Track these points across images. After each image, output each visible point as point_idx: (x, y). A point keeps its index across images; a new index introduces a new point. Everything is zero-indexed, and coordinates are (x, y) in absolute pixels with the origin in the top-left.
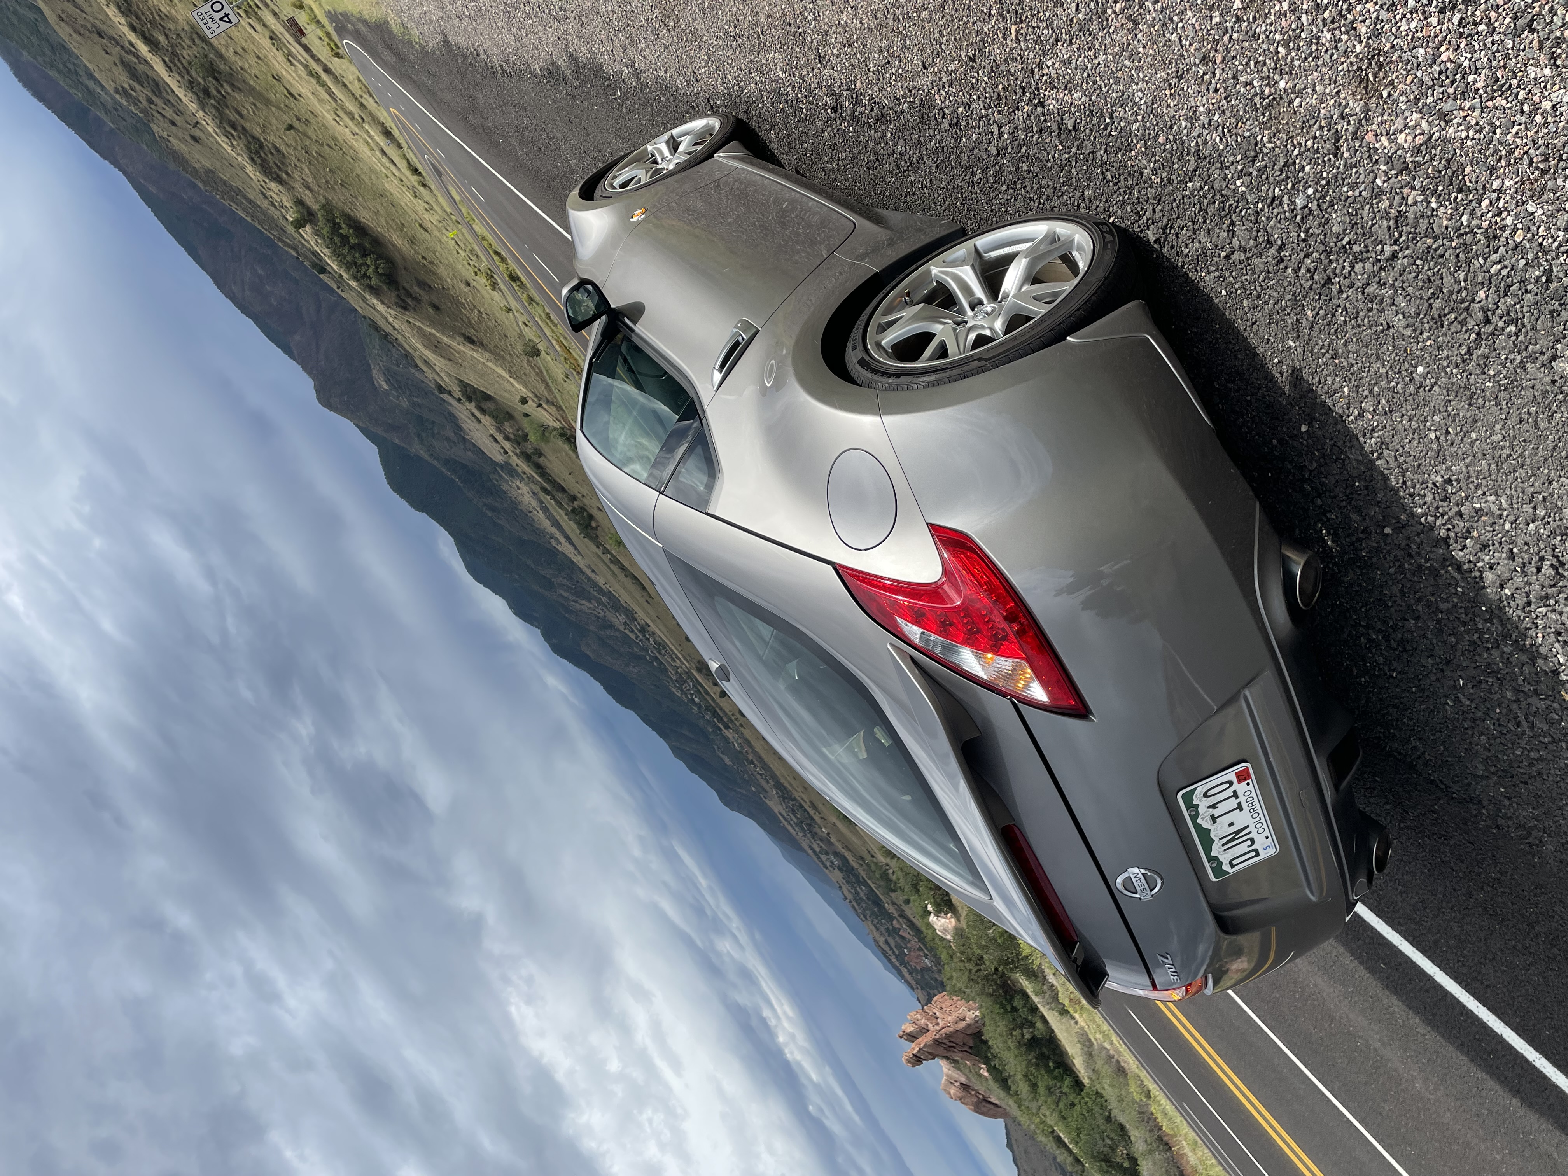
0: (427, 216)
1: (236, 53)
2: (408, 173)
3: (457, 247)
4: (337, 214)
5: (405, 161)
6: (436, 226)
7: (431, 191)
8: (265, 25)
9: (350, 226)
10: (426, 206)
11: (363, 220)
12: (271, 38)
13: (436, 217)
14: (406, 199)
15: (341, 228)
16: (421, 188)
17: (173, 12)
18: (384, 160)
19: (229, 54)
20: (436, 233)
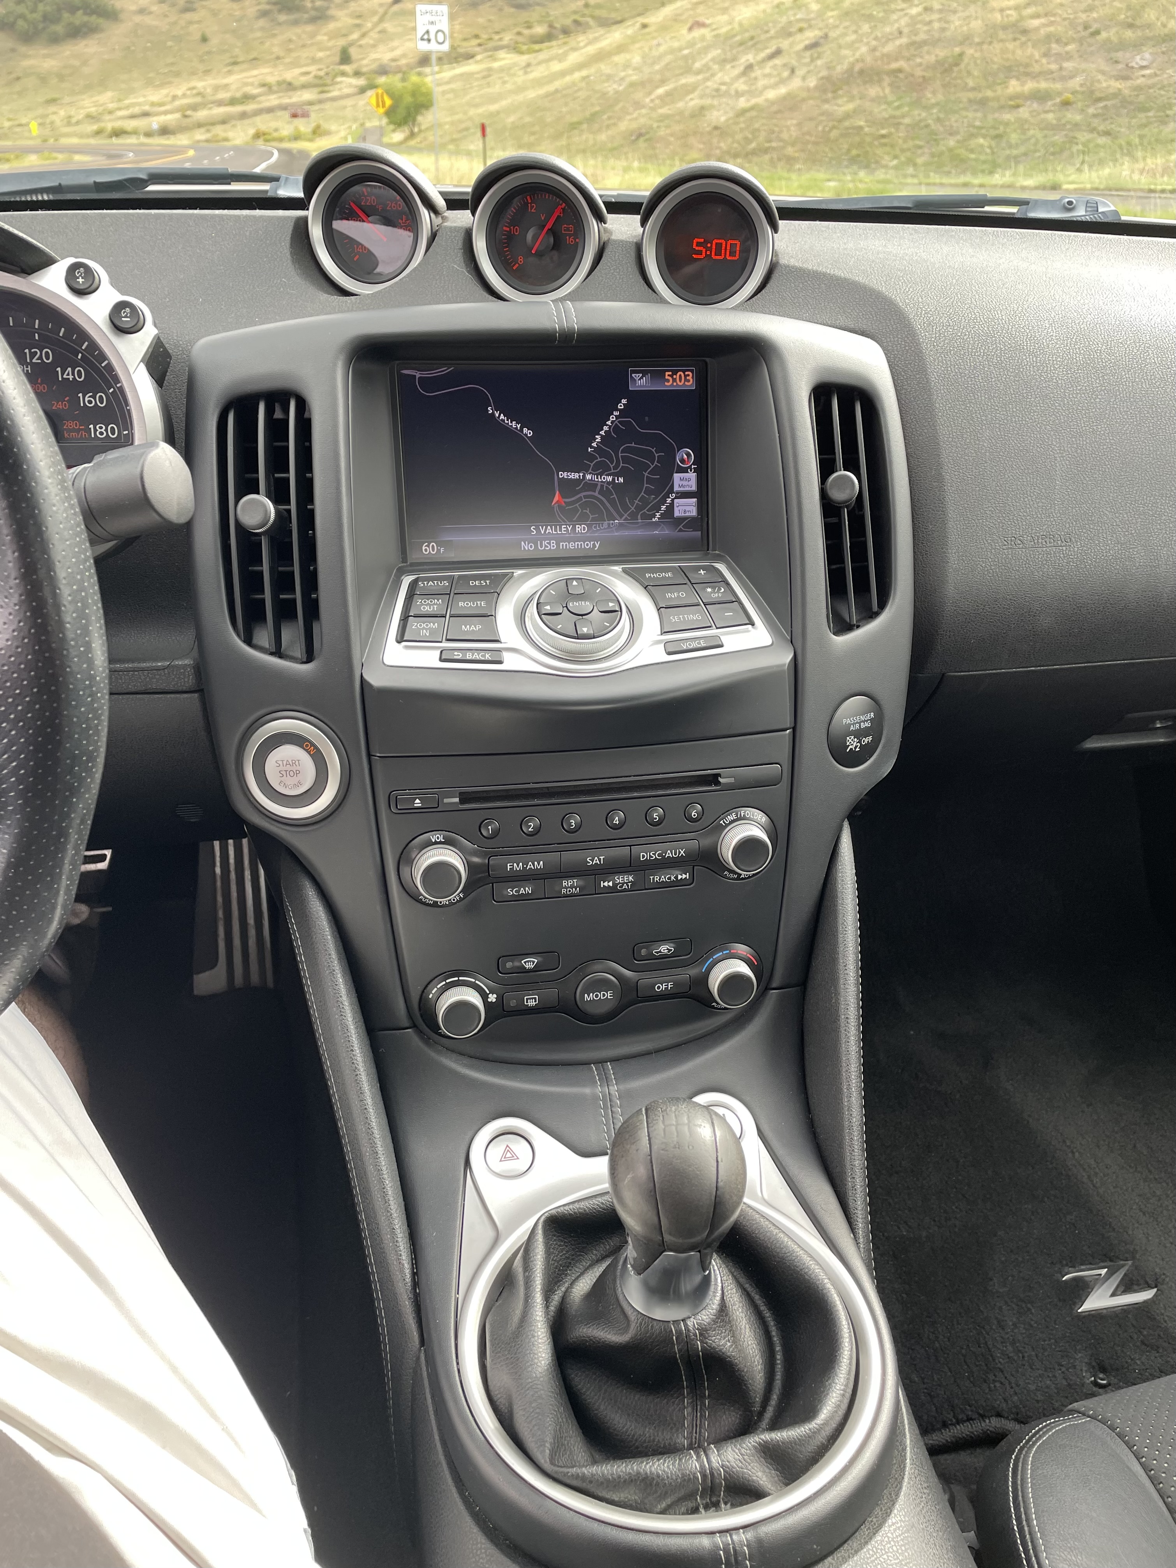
0: (62, 113)
1: (290, 40)
2: (118, 124)
3: (17, 123)
4: (101, 20)
5: (129, 129)
6: (47, 115)
7: (88, 136)
8: (304, 86)
9: (85, 24)
10: (74, 120)
11: (84, 42)
12: (290, 84)
13: (58, 123)
14: (88, 104)
15: (85, 14)
16: (95, 127)
17: (346, 11)
18: (136, 110)
19: (292, 33)
20: (40, 111)
